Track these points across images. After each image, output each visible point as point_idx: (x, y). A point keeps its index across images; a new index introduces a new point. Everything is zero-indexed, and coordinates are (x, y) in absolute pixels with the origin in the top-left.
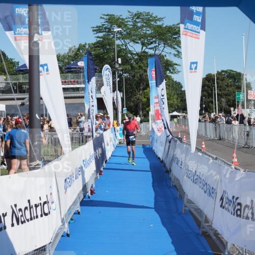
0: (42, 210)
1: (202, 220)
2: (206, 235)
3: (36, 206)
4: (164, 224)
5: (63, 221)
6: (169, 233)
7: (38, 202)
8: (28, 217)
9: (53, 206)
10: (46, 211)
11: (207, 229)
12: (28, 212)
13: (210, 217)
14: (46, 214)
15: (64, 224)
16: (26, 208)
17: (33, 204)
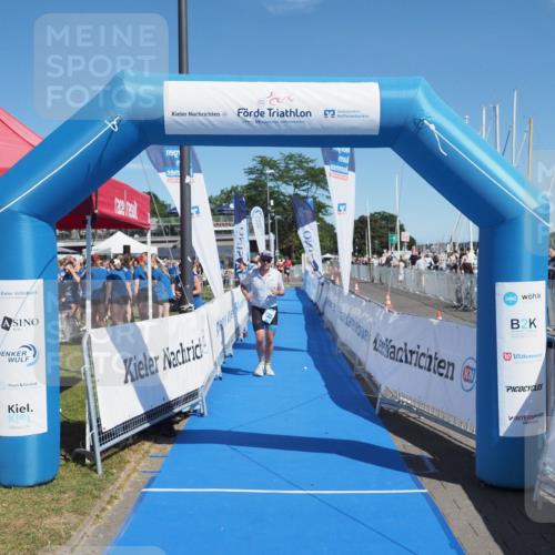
0: (195, 353)
1: (355, 362)
2: (359, 378)
3: (188, 349)
4: (317, 367)
5: (215, 364)
6: (323, 376)
7: (190, 345)
8: (181, 360)
9: (205, 349)
10: (199, 355)
11: (361, 372)
12: (180, 356)
13: (363, 360)
14: (198, 358)
15: (216, 368)
16: (178, 351)
17: (185, 347)
